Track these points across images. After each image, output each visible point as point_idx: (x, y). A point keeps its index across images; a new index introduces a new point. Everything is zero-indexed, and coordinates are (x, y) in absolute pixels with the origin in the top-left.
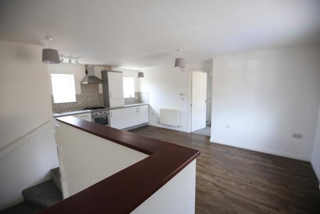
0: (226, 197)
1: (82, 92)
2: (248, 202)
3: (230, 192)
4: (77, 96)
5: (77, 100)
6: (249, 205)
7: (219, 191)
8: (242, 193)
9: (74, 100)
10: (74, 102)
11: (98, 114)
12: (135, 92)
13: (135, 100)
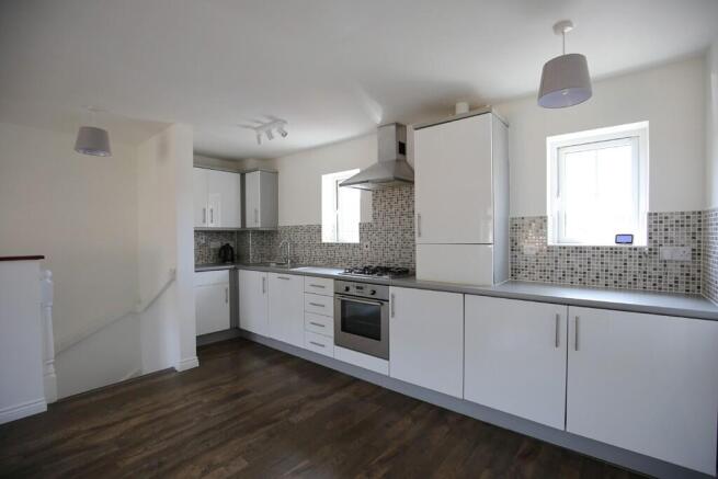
4: (363, 229)
9: (356, 240)
10: (354, 245)
11: (353, 291)
12: (650, 214)
13: (650, 269)
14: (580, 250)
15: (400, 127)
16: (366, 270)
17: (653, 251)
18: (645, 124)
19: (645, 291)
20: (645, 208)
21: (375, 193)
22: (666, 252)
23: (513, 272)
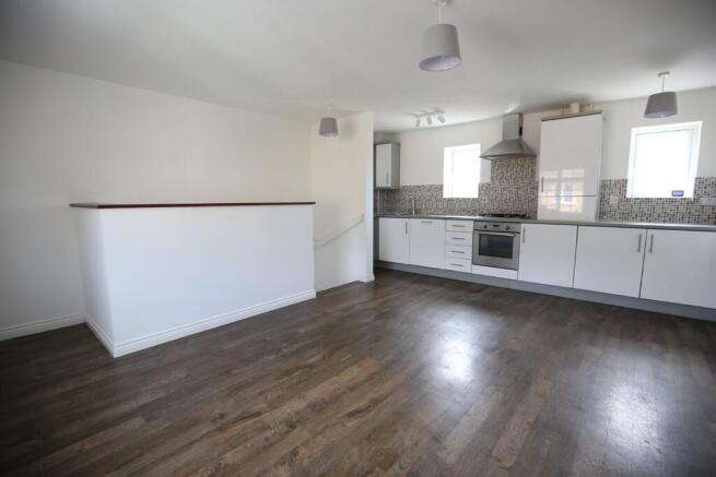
0: (198, 421)
1: (492, 179)
2: (149, 457)
3: (207, 435)
4: (482, 187)
5: (480, 194)
6: (141, 455)
7: (222, 416)
8: (184, 458)
9: (476, 196)
10: (474, 199)
11: (490, 227)
12: (697, 178)
13: (693, 211)
14: (648, 200)
15: (521, 115)
16: (494, 215)
17: (696, 200)
18: (700, 123)
19: (689, 222)
20: (694, 174)
21: (494, 162)
22: (704, 201)
23: (601, 214)
